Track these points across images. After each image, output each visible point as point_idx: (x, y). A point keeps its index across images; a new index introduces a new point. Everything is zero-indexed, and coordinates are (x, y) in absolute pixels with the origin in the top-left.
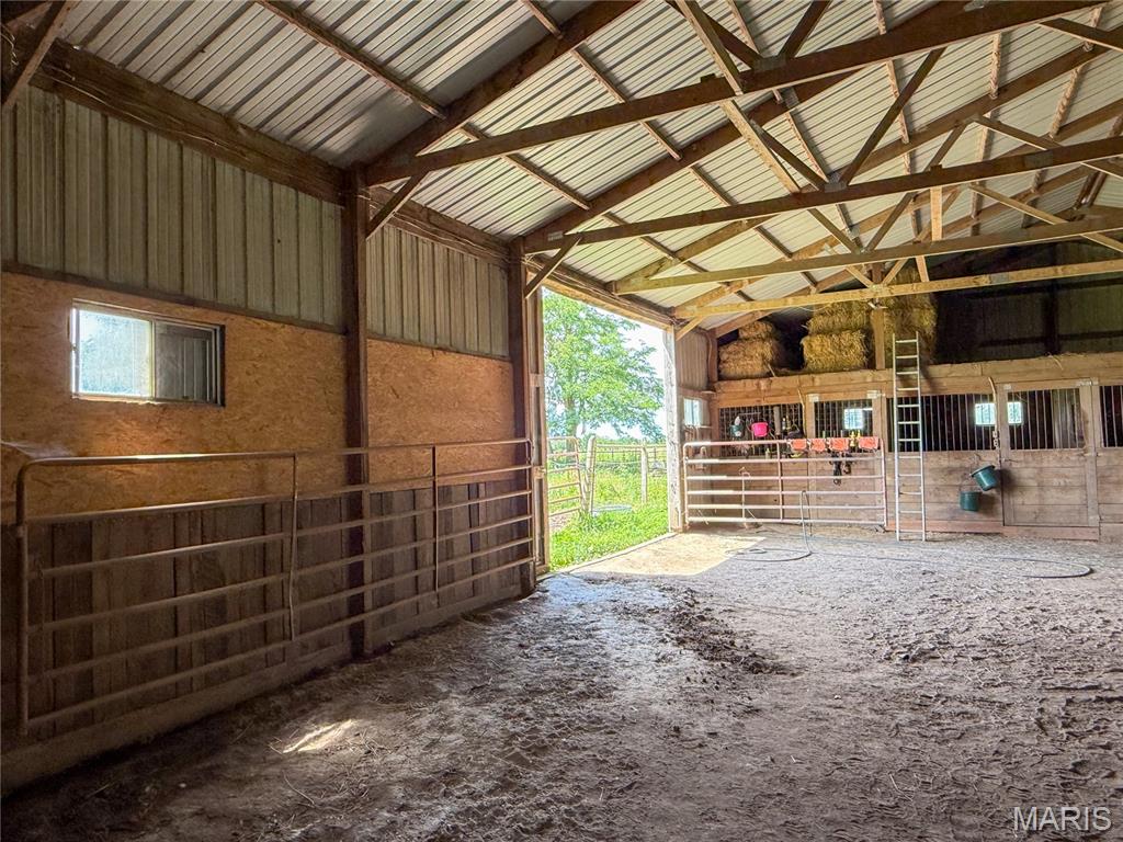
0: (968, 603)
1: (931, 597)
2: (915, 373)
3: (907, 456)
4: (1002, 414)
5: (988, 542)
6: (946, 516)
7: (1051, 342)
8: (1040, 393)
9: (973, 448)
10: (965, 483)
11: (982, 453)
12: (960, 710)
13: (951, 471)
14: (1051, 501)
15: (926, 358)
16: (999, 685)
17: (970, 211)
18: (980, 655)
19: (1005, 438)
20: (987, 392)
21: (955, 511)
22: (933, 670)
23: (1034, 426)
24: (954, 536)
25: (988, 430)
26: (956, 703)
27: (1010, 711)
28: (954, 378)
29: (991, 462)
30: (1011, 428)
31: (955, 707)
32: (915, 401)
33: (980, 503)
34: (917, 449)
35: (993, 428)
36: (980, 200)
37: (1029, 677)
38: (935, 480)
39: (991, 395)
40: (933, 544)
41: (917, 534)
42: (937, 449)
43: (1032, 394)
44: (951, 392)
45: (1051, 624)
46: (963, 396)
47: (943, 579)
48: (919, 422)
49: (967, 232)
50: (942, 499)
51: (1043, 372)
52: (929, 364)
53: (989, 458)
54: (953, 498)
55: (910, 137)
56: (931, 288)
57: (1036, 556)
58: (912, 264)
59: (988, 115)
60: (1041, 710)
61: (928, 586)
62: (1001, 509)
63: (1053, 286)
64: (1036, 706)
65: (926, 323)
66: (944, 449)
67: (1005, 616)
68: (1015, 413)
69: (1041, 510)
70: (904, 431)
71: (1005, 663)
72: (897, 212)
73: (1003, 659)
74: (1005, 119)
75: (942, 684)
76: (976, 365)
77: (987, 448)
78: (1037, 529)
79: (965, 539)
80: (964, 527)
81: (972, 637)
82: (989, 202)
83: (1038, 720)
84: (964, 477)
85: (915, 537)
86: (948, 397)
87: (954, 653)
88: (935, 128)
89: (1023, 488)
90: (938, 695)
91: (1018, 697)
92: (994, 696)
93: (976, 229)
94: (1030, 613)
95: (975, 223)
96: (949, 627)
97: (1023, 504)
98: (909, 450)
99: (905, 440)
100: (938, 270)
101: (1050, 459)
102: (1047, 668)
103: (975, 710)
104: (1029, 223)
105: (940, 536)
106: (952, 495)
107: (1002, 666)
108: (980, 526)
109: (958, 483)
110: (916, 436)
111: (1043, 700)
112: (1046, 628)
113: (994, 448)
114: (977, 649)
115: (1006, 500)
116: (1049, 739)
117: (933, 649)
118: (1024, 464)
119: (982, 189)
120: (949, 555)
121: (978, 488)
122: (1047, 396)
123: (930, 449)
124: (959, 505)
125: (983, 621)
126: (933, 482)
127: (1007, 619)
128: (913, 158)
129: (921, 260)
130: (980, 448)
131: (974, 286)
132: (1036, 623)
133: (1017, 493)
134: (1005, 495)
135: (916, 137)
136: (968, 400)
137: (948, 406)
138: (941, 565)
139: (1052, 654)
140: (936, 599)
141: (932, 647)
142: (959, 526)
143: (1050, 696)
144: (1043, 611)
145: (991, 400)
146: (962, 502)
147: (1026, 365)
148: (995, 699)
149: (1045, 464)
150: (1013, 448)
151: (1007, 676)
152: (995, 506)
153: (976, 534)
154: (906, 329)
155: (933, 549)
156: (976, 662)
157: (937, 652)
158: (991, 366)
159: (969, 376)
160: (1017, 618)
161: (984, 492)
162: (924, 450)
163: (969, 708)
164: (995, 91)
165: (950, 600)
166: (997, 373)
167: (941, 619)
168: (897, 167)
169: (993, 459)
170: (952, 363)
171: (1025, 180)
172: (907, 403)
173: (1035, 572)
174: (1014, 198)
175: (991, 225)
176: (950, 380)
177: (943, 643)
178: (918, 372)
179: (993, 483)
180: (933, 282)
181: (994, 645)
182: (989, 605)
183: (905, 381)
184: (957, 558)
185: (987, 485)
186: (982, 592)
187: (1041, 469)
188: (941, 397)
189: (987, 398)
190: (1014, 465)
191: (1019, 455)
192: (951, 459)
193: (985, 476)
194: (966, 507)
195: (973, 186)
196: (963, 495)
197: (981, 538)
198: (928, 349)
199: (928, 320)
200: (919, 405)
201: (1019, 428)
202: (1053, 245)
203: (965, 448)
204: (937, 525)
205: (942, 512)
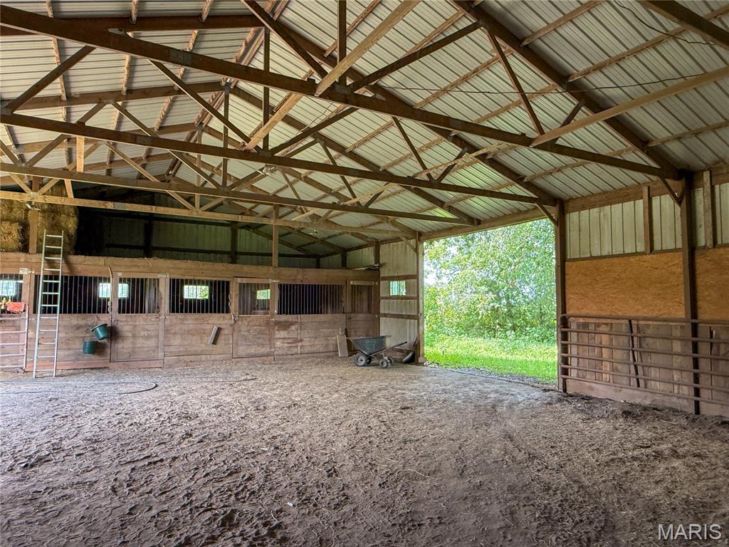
0: (80, 416)
1: (53, 417)
2: (59, 259)
3: (46, 317)
4: (115, 291)
5: (98, 373)
6: (73, 358)
7: (147, 250)
8: (138, 279)
9: (94, 312)
10: (88, 335)
11: (101, 315)
12: (62, 494)
13: (78, 327)
14: (138, 345)
15: (68, 249)
16: (91, 470)
17: (106, 159)
18: (82, 452)
19: (116, 307)
20: (106, 276)
21: (79, 354)
22: (46, 470)
23: (133, 300)
24: (76, 371)
25: (105, 301)
26: (60, 490)
27: (96, 486)
28: (86, 265)
29: (106, 321)
30: (120, 300)
31: (58, 493)
32: (57, 278)
33: (96, 348)
34: (55, 312)
35: (108, 300)
36: (112, 155)
37: (111, 460)
38: (66, 333)
39: (109, 279)
40: (61, 378)
41: (50, 372)
42: (70, 312)
43: (134, 279)
44: (83, 274)
45: (130, 422)
46: (91, 278)
47: (63, 403)
48: (59, 293)
49: (103, 172)
50: (70, 347)
51: (141, 267)
52: (69, 254)
53: (105, 319)
54: (78, 345)
55: (67, 97)
56: (75, 202)
57: (127, 380)
58: (61, 184)
59: (120, 103)
60: (116, 480)
61: (52, 409)
62: (109, 352)
63: (151, 217)
64: (112, 478)
65: (70, 226)
66: (75, 312)
67: (102, 422)
68: (123, 291)
69: (133, 351)
70: (46, 299)
71: (97, 454)
72: (53, 145)
73: (97, 451)
74: (129, 109)
75: (51, 479)
76: (101, 258)
77: (104, 312)
78: (129, 363)
79: (84, 373)
80: (85, 365)
81: (79, 441)
82: (118, 157)
83: (113, 487)
84: (87, 331)
85: (48, 374)
86: (81, 277)
87: (64, 454)
88: (85, 98)
89: (124, 338)
90: (47, 488)
91: (103, 475)
92: (87, 478)
93: (109, 172)
94: (118, 417)
95: (108, 168)
96: (63, 436)
97: (123, 348)
98: (49, 312)
99: (47, 305)
100: (80, 191)
101: (140, 319)
102: (123, 451)
103: (73, 491)
104: (141, 177)
105: (66, 372)
106: (77, 343)
107: (95, 456)
108: (94, 363)
109: (83, 336)
110: (55, 303)
111: (118, 472)
112: (126, 425)
113: (108, 313)
114: (81, 448)
115: (113, 345)
116: (118, 497)
117: (48, 455)
118: (126, 323)
119: (113, 147)
120: (71, 385)
121: (96, 339)
122: (142, 281)
123: (65, 312)
124: (82, 350)
125: (87, 429)
126: (64, 335)
127: (103, 424)
128: (68, 112)
129: (68, 182)
130: (99, 312)
131: (103, 207)
132: (121, 423)
133: (120, 341)
134: (113, 342)
135: (71, 99)
136: (95, 281)
137: (81, 283)
138: (63, 392)
139: (128, 441)
140: (56, 417)
141: (47, 453)
142: (81, 364)
143: (122, 469)
144: (126, 414)
145: (109, 282)
146: (84, 348)
147: (132, 262)
148: (87, 480)
149: (137, 323)
150: (119, 313)
151: (97, 462)
152: (107, 349)
153: (92, 369)
154: (55, 227)
155: (60, 381)
156: (78, 458)
157: (51, 457)
158: (110, 260)
159: (96, 265)
160: (109, 422)
161: (100, 341)
162: (60, 313)
163: (68, 492)
164: (125, 90)
165: (67, 416)
166: (114, 265)
167: (57, 431)
168: (58, 114)
169: (106, 319)
170: (86, 255)
171: (139, 150)
172: (51, 279)
173: (125, 390)
174: (132, 159)
175: (118, 171)
176: (83, 266)
177: (57, 448)
178: (61, 259)
179: (105, 335)
180: (76, 199)
181: (92, 443)
182: (92, 416)
183: (51, 264)
184: (76, 387)
185: (102, 336)
186: (90, 408)
187: (135, 326)
188: (76, 277)
189: (106, 280)
190: (120, 324)
191: (123, 317)
192: (80, 319)
193: (101, 331)
194: (86, 351)
195: (108, 144)
196: (85, 343)
197: (94, 371)
198: (70, 244)
199: (71, 224)
200: (59, 282)
201: (124, 300)
202: (152, 193)
203: (89, 312)
204: (65, 365)
205: (69, 355)
